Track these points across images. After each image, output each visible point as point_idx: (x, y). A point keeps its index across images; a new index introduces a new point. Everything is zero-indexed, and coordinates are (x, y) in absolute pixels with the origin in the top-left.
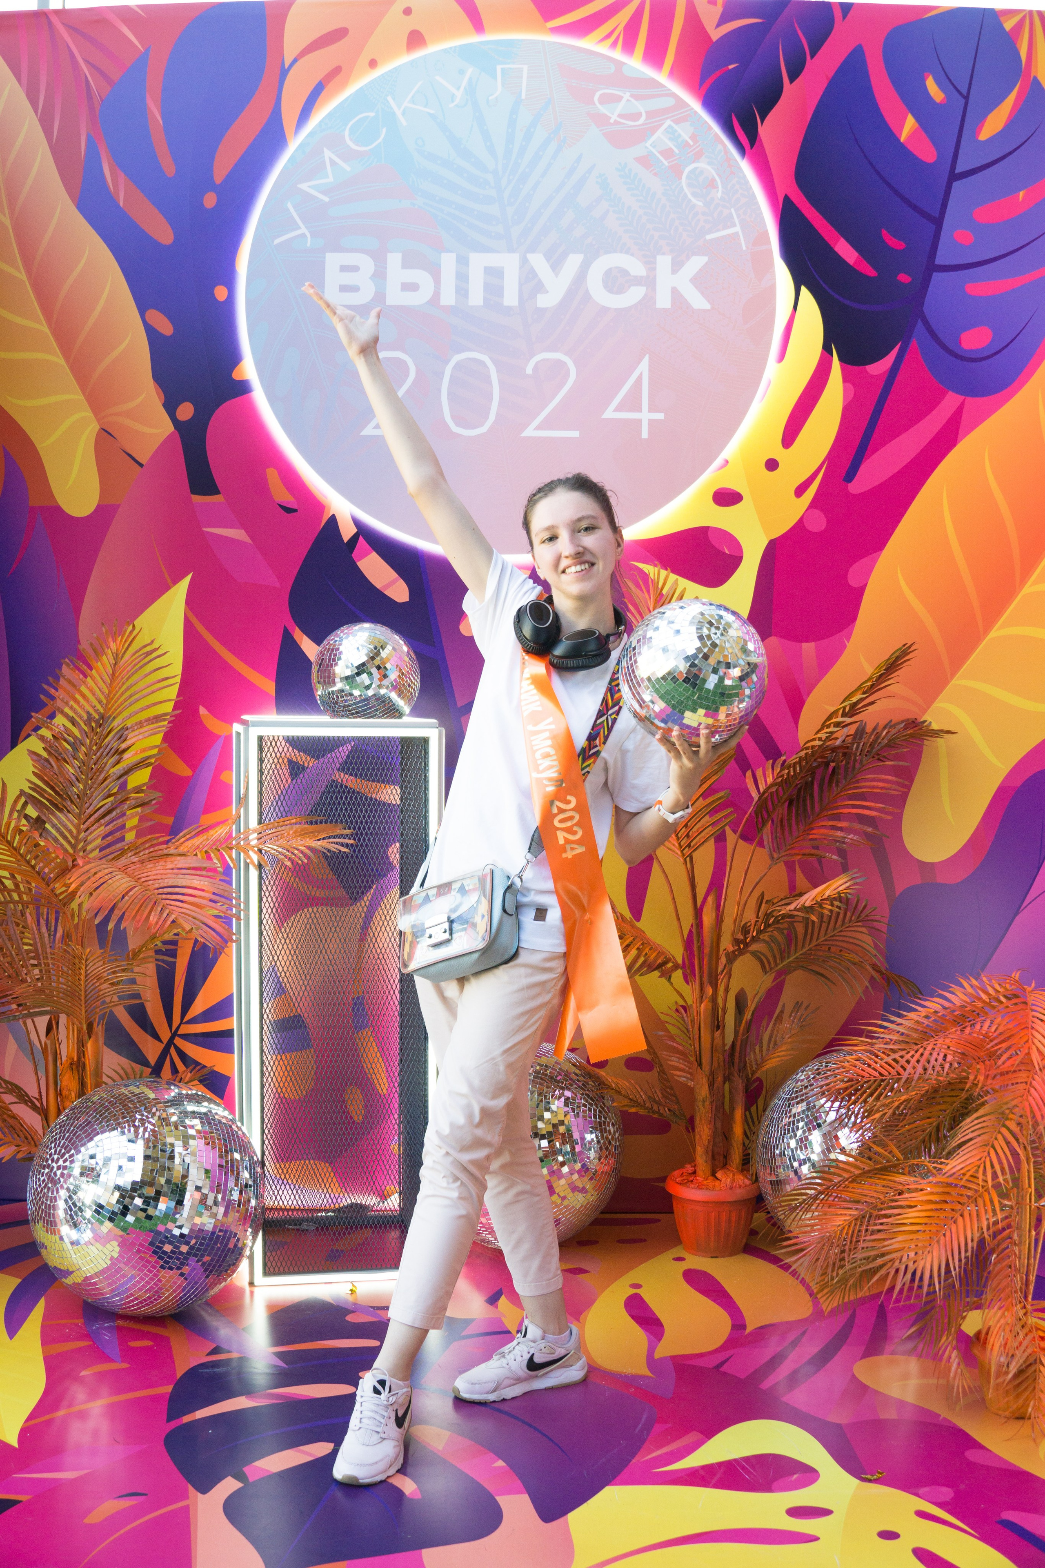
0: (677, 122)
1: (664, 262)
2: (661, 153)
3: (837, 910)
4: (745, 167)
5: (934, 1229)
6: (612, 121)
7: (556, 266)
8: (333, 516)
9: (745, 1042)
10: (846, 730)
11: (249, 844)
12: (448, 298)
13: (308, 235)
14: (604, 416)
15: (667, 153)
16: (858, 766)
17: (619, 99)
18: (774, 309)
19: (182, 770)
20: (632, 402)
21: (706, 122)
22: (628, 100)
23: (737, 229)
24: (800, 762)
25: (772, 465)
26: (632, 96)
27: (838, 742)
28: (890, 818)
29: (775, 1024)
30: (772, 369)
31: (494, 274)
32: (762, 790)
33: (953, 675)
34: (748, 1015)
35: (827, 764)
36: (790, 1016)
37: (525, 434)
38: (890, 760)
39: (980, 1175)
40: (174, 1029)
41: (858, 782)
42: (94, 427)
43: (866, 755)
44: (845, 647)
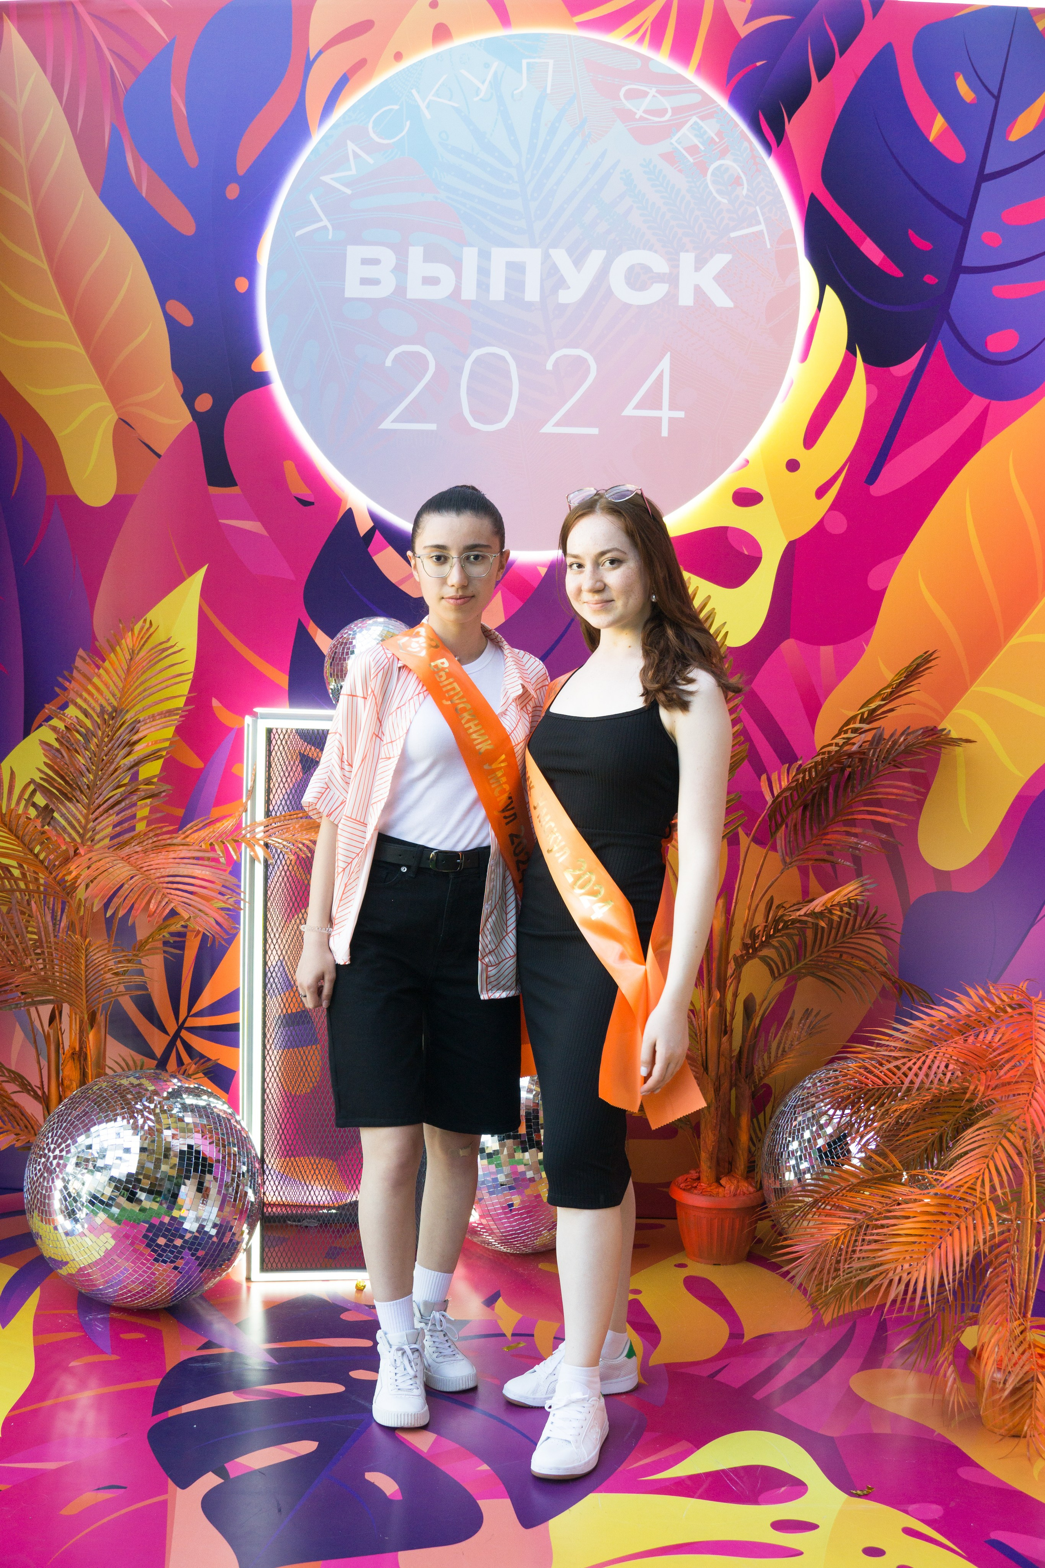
0: (703, 118)
1: (687, 259)
2: (686, 149)
3: (847, 916)
4: (771, 165)
5: (929, 1241)
6: (637, 117)
7: (578, 262)
8: (350, 510)
9: (753, 1049)
10: (863, 735)
11: (254, 837)
12: (469, 292)
13: (330, 227)
14: (624, 414)
15: (693, 150)
16: (874, 772)
17: (645, 94)
18: (798, 308)
19: (194, 762)
20: (653, 400)
21: (732, 119)
22: (654, 96)
23: (762, 227)
24: (815, 766)
25: (793, 466)
26: (658, 92)
27: (855, 748)
28: (904, 825)
29: (784, 1031)
30: (794, 369)
31: (516, 269)
32: (776, 793)
33: (973, 680)
34: (757, 1021)
35: (843, 770)
36: (800, 1023)
37: (544, 430)
38: (906, 767)
39: (978, 1187)
40: (180, 1021)
41: (874, 788)
42: (112, 417)
43: (882, 761)
44: (864, 651)
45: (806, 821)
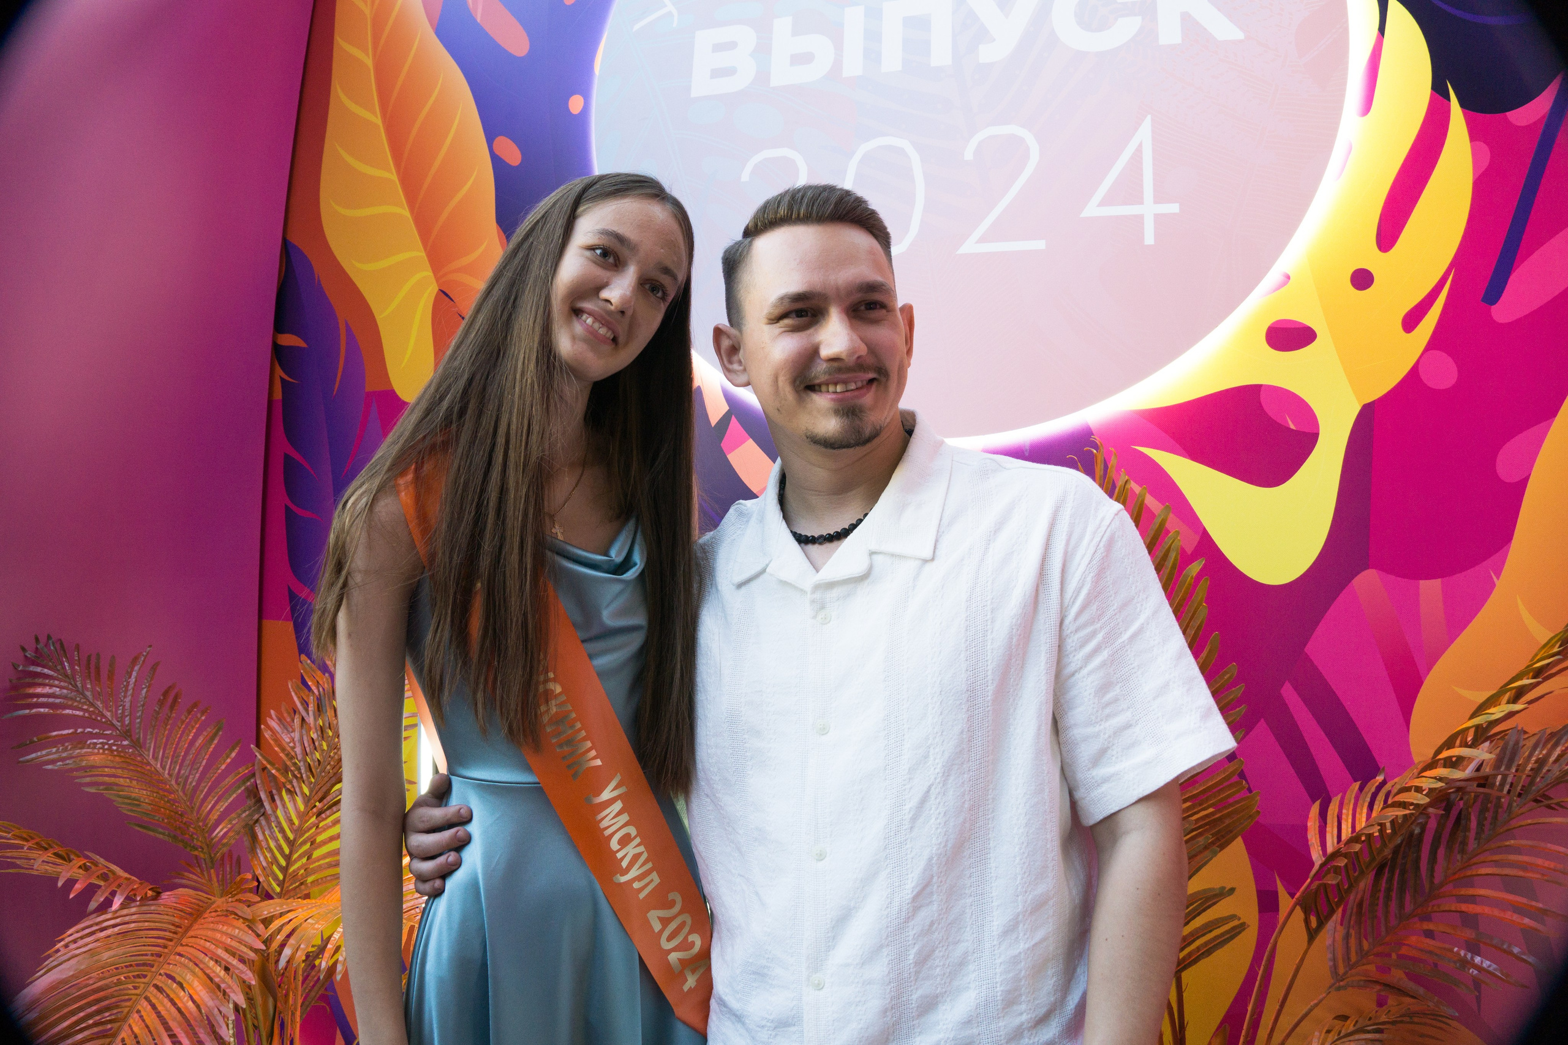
7: (1005, 4)
12: (853, 66)
13: (676, 13)
14: (1084, 214)
18: (1346, 32)
20: (1127, 190)
25: (1362, 279)
30: (1350, 126)
31: (917, 25)
37: (961, 251)
42: (432, 289)
43: (1520, 795)
44: (1493, 585)
45: (1378, 898)
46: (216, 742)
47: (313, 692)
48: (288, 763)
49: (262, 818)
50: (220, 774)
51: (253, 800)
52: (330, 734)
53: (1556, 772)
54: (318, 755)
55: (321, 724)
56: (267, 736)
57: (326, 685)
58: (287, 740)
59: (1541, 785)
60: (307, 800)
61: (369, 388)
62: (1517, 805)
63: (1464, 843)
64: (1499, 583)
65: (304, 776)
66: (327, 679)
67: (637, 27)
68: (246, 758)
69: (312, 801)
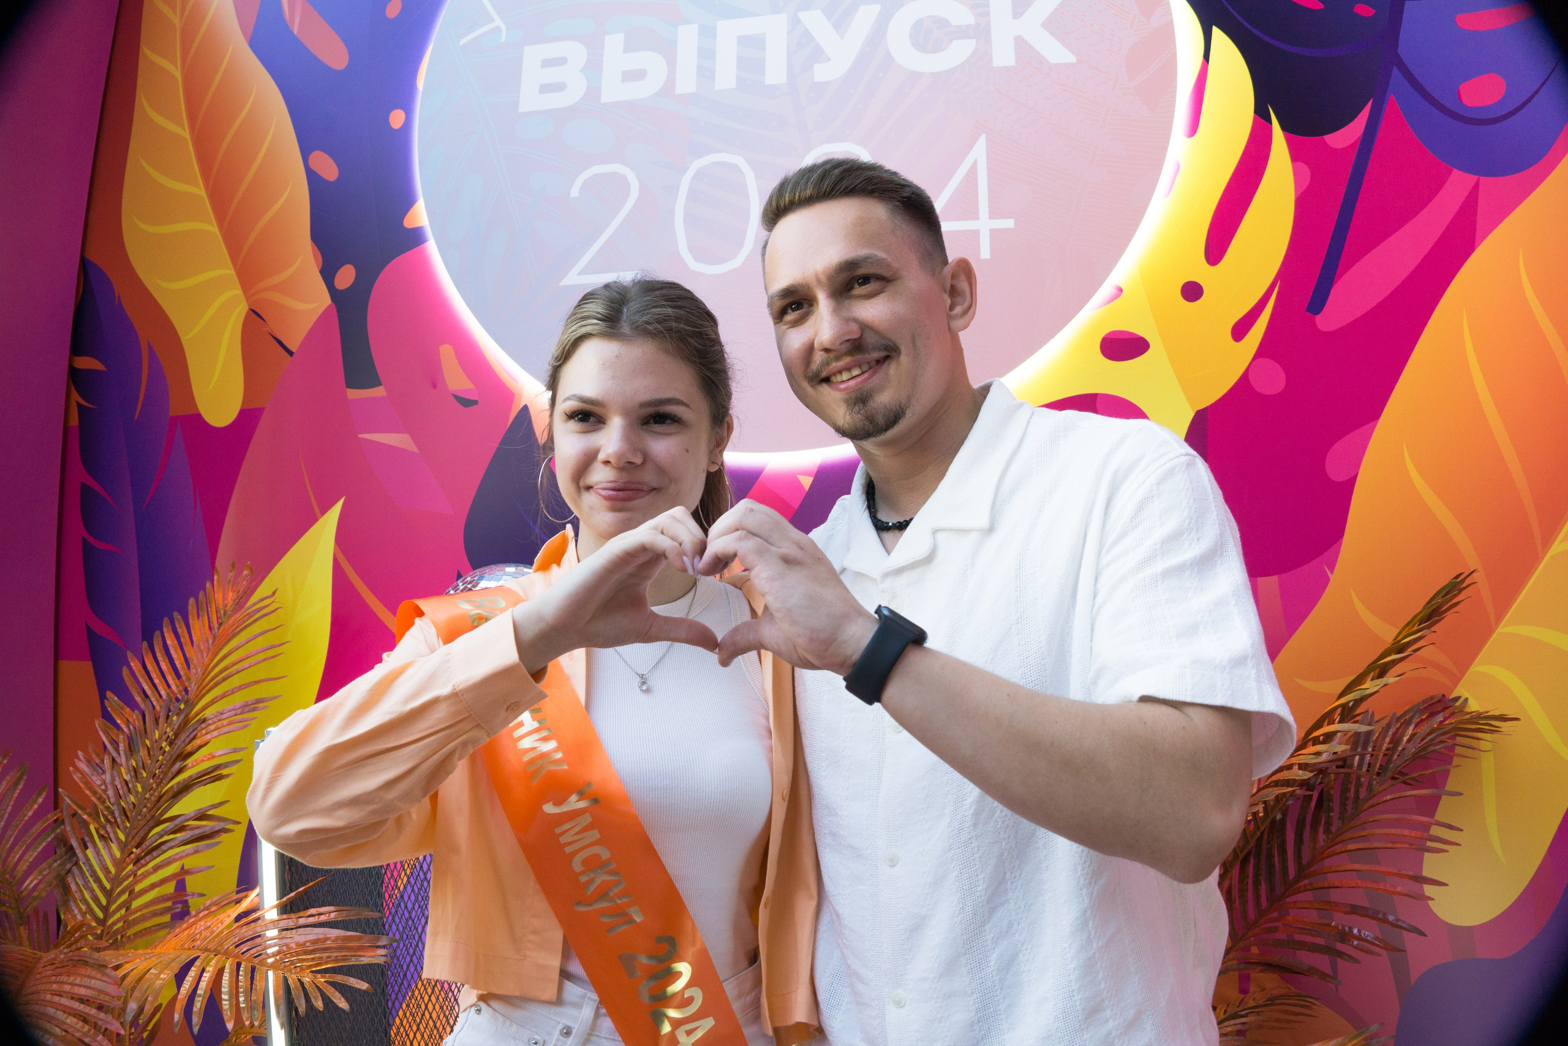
1: (1000, 4)
8: (526, 408)
12: (687, 83)
13: (504, 28)
18: (1174, 57)
20: (963, 206)
25: (1192, 291)
30: (1179, 148)
31: (753, 44)
33: (1499, 618)
42: (242, 308)
43: (1378, 774)
44: (1327, 581)
45: (1247, 884)
46: (20, 787)
47: (122, 730)
48: (100, 807)
49: (74, 868)
50: (27, 822)
51: (64, 849)
52: (145, 775)
53: (1412, 749)
54: (132, 798)
55: (134, 764)
56: (76, 779)
57: (136, 721)
58: (99, 783)
59: (1398, 763)
60: (123, 846)
61: (173, 412)
62: (1377, 783)
63: (1328, 824)
64: (1332, 577)
65: (118, 820)
66: (136, 716)
67: (463, 41)
68: (55, 802)
69: (129, 847)
